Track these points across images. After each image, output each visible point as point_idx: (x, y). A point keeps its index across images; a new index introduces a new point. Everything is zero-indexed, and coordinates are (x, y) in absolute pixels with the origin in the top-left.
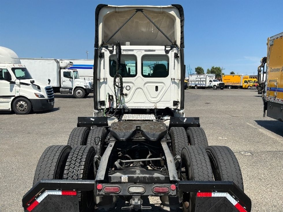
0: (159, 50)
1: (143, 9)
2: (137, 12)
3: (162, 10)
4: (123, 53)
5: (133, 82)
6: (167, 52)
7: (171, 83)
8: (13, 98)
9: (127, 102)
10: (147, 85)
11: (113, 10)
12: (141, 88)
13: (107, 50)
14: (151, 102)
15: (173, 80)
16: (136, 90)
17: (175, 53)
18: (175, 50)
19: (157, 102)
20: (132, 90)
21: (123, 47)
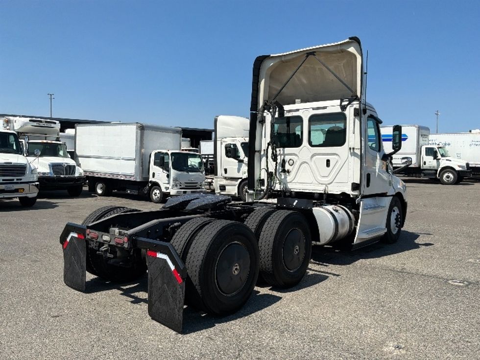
0: (333, 106)
1: (315, 52)
2: (307, 56)
3: (339, 48)
4: (287, 115)
5: (297, 154)
6: (343, 108)
7: (350, 155)
8: (240, 180)
9: (290, 182)
10: (315, 158)
11: (278, 60)
12: (307, 163)
13: (268, 113)
14: (320, 183)
15: (351, 149)
16: (301, 165)
17: (355, 109)
18: (356, 105)
19: (329, 184)
20: (297, 165)
21: (286, 107)
